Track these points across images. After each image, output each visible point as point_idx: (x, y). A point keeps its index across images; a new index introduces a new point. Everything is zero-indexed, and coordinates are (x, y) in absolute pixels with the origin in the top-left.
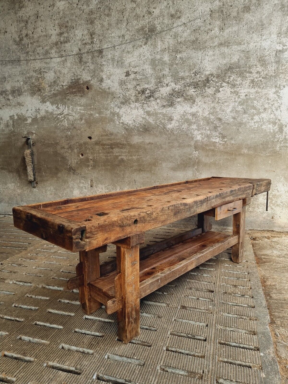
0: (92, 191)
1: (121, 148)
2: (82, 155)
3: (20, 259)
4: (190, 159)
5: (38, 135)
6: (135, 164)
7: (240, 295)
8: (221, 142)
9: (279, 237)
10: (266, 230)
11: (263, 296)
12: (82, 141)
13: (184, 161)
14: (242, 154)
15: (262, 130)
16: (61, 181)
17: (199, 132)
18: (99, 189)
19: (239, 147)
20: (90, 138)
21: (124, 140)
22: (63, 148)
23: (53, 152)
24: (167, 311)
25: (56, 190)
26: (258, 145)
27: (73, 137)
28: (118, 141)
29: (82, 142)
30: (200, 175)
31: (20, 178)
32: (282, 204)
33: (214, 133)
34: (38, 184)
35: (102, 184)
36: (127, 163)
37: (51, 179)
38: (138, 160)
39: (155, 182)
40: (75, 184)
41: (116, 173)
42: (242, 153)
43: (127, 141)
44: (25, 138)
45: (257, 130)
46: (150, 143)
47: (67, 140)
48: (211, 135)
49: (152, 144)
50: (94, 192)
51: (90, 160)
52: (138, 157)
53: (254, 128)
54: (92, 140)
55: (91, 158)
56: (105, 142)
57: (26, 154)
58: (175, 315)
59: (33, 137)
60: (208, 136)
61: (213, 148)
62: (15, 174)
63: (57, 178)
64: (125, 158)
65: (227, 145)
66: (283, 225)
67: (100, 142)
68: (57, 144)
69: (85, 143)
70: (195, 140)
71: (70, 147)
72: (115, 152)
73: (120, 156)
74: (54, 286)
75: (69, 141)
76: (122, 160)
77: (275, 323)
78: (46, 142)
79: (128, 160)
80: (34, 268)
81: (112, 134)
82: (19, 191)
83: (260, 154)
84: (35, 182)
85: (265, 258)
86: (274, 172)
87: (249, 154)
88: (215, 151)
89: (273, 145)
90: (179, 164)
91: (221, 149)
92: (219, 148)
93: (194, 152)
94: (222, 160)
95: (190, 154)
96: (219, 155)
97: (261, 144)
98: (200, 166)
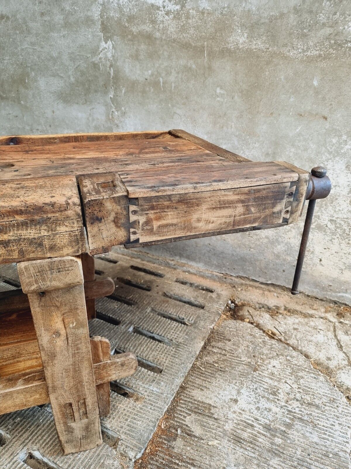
4: (95, 66)
8: (171, 6)
9: (306, 316)
13: (83, 74)
14: (229, 51)
19: (223, 25)
26: (282, 15)
30: (123, 120)
32: (332, 227)
42: (231, 46)
49: (8, 18)
61: (147, 28)
65: (188, 17)
66: (326, 283)
83: (284, 50)
86: (325, 118)
87: (251, 50)
88: (155, 38)
89: (335, 14)
90: (73, 84)
91: (171, 33)
92: (165, 29)
93: (103, 44)
94: (173, 71)
95: (95, 51)
96: (166, 53)
97: (295, 8)
98: (121, 91)
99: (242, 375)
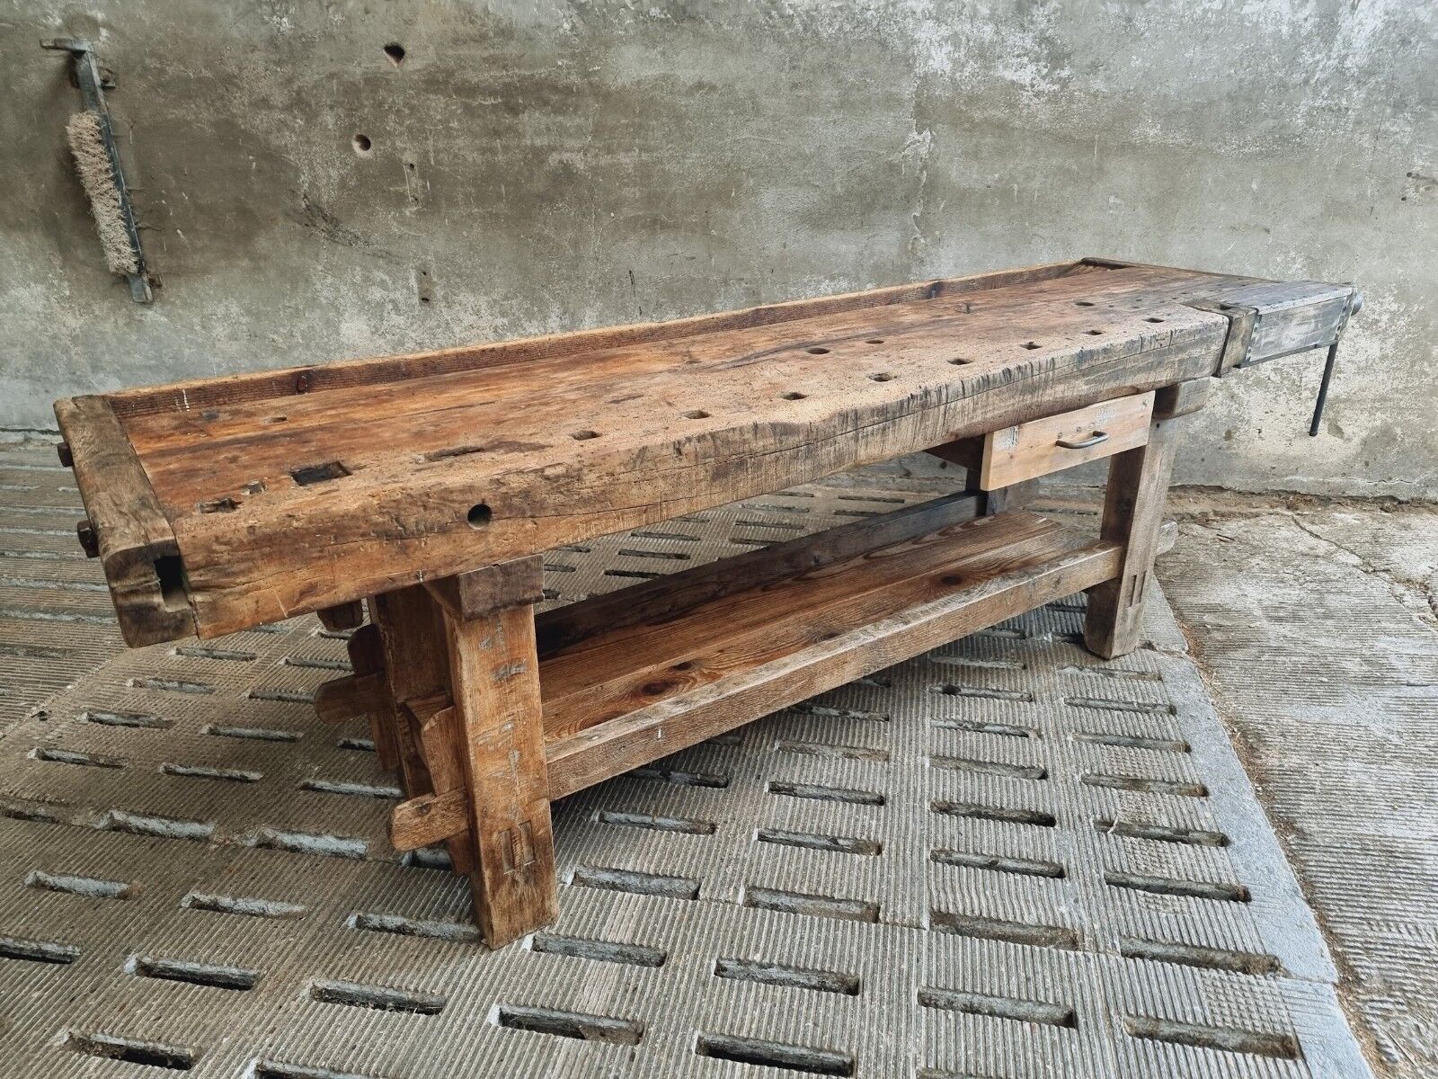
0: (431, 323)
1: (559, 110)
2: (366, 144)
3: (130, 683)
4: (892, 168)
5: (122, 34)
6: (632, 192)
7: (1167, 833)
8: (1044, 86)
9: (1246, 516)
10: (1193, 487)
11: (1269, 832)
12: (359, 71)
13: (864, 179)
14: (1134, 147)
15: (1242, 26)
16: (272, 273)
17: (944, 27)
18: (461, 315)
19: (1126, 113)
20: (396, 52)
21: (568, 67)
22: (264, 103)
23: (215, 125)
24: (876, 947)
25: (257, 316)
26: (1211, 103)
27: (309, 44)
28: (542, 72)
29: (356, 71)
31: (65, 260)
32: (1277, 379)
33: (1015, 39)
34: (160, 286)
35: (473, 291)
36: (591, 190)
37: (223, 263)
38: (644, 173)
39: (726, 282)
40: (343, 289)
41: (542, 239)
42: (1137, 140)
43: (587, 75)
44: (56, 48)
45: (1219, 25)
46: (700, 86)
47: (279, 63)
48: (998, 49)
49: (713, 88)
50: (438, 326)
51: (407, 170)
52: (644, 157)
53: (1205, 11)
54: (411, 64)
55: (409, 157)
56: (473, 77)
57: (78, 137)
58: (919, 968)
59: (97, 46)
60: (985, 55)
61: (1001, 114)
62: (37, 238)
63: (252, 259)
64: (579, 163)
65: (1071, 100)
66: (1268, 465)
67: (450, 74)
68: (229, 81)
69: (374, 81)
70: (919, 70)
71: (299, 102)
72: (530, 131)
73: (553, 149)
74: (318, 835)
75: (288, 69)
76: (567, 172)
77: (1358, 981)
78: (170, 70)
79: (595, 170)
80: (205, 730)
81: (506, 33)
82: (74, 322)
83: (1215, 146)
84: (145, 278)
85: (1219, 627)
86: (1268, 231)
87: (1166, 145)
88: (1013, 129)
89: (1280, 103)
90: (839, 197)
91: (1041, 121)
92: (1033, 115)
93: (914, 135)
94: (1038, 173)
95: (895, 146)
96: (1028, 150)
97: (1229, 95)
98: (938, 206)
99: (1228, 576)
